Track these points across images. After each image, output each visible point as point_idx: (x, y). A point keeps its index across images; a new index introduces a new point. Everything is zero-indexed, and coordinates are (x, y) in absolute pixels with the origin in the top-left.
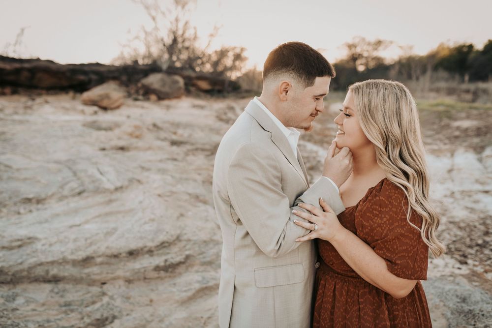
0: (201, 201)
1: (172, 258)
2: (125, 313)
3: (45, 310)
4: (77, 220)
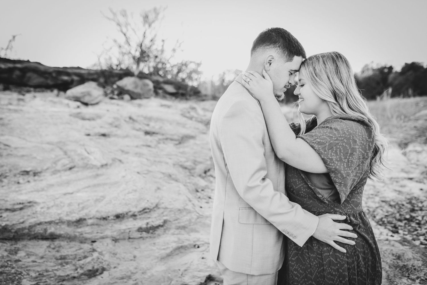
0: (173, 179)
1: (153, 222)
2: (112, 266)
3: (44, 262)
4: (70, 189)
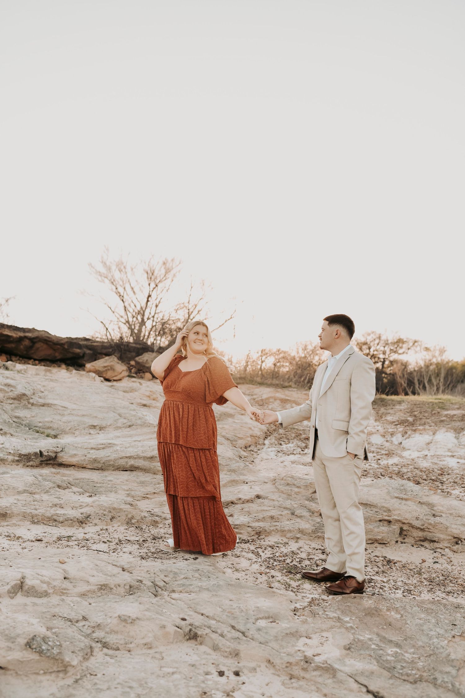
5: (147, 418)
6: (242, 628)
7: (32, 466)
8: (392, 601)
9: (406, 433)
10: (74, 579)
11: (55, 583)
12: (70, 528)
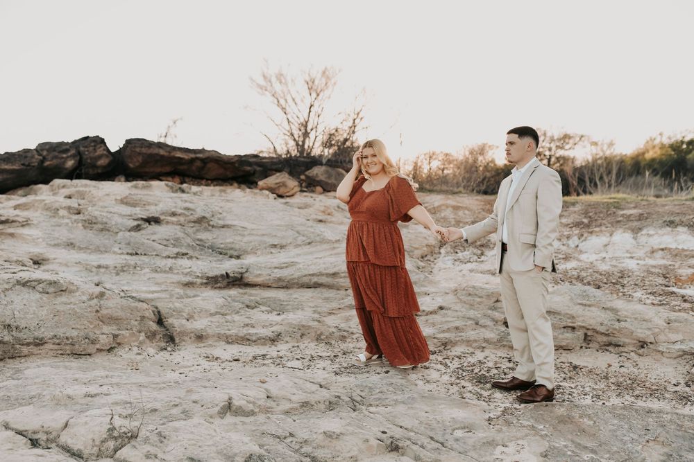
5: (326, 234)
6: (441, 439)
7: (219, 288)
8: (583, 408)
9: (582, 235)
10: (276, 397)
11: (260, 403)
12: (265, 347)
